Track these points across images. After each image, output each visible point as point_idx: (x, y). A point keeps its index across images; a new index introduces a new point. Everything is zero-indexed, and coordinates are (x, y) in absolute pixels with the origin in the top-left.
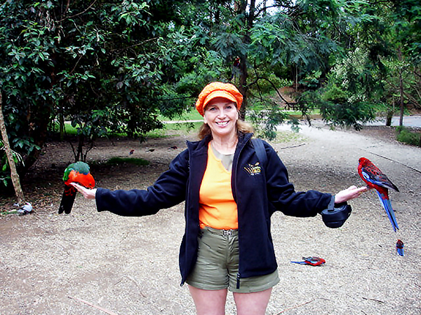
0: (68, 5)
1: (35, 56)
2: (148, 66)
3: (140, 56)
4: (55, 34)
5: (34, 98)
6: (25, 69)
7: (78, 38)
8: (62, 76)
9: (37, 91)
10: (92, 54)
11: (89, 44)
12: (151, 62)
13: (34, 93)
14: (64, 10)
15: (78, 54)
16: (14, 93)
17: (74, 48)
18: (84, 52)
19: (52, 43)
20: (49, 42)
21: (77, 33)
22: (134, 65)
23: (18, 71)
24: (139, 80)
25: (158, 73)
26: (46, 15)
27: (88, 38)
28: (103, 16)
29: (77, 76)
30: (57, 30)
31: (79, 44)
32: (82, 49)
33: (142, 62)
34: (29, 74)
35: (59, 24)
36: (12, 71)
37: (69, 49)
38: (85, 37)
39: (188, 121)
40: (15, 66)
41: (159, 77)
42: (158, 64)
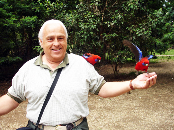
0: (107, 3)
1: (90, 27)
2: (144, 29)
3: (140, 24)
4: (100, 16)
5: (91, 46)
6: (87, 33)
7: (111, 18)
8: (103, 35)
9: (93, 42)
10: (117, 25)
11: (116, 21)
12: (146, 27)
13: (91, 43)
14: (105, 6)
15: (110, 25)
16: (83, 43)
17: (109, 22)
18: (113, 24)
19: (99, 20)
20: (97, 20)
21: (111, 15)
22: (137, 29)
23: (84, 34)
24: (139, 35)
25: (149, 32)
26: (96, 8)
27: (115, 18)
28: (123, 7)
29: (110, 35)
30: (101, 15)
31: (111, 21)
32: (112, 23)
33: (141, 27)
34: (88, 35)
35: (102, 12)
36: (81, 34)
37: (106, 23)
38: (114, 17)
39: (168, 55)
40: (82, 32)
41: (150, 34)
42: (149, 28)
